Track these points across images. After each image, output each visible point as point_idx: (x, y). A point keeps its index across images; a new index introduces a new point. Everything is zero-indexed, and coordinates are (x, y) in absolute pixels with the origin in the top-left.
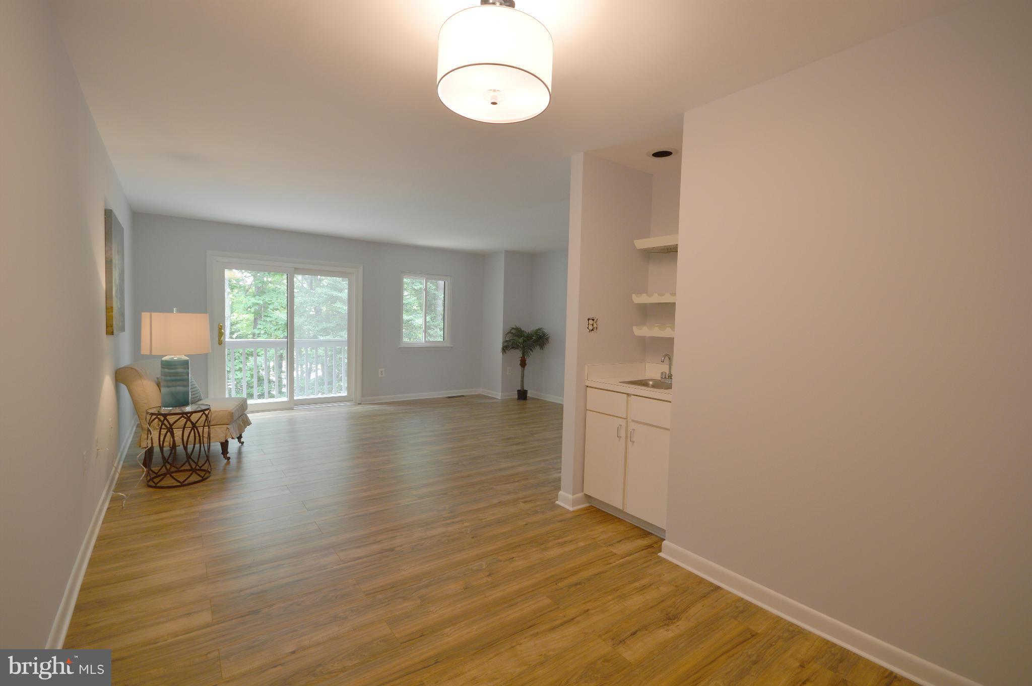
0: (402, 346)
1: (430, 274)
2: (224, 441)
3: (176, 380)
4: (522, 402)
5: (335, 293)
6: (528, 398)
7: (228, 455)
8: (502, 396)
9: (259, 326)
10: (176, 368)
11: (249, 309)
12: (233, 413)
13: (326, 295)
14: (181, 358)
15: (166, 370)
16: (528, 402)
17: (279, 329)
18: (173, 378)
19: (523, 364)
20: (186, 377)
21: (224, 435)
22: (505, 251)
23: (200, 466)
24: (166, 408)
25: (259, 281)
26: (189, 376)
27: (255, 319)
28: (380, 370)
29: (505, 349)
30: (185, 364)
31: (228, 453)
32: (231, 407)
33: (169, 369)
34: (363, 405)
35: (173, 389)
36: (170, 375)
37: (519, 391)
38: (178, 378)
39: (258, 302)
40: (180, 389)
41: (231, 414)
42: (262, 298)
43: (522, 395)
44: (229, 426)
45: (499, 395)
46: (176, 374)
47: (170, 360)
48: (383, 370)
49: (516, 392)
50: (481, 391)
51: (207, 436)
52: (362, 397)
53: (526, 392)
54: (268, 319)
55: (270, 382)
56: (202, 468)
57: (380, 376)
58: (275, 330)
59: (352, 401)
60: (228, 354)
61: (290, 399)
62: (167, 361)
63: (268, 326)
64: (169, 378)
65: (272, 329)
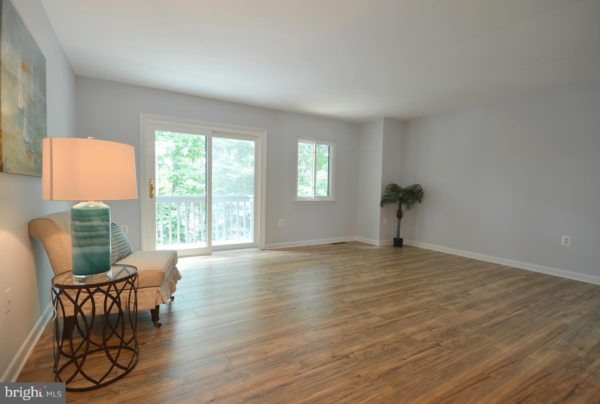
0: (297, 200)
1: (319, 140)
2: (154, 308)
3: (91, 237)
4: (398, 249)
5: (227, 167)
6: (403, 246)
7: (159, 322)
8: (380, 243)
9: (176, 191)
10: (90, 220)
11: (170, 179)
12: (164, 273)
13: (221, 168)
14: (99, 207)
15: (78, 223)
16: (403, 249)
17: (189, 192)
18: (86, 234)
19: (400, 215)
20: (104, 232)
21: (155, 301)
22: (384, 118)
23: (126, 342)
24: (77, 276)
25: (177, 160)
26: (109, 231)
27: (174, 186)
28: (280, 221)
29: (384, 202)
30: (104, 214)
31: (158, 319)
32: (161, 265)
33: (80, 221)
34: (268, 251)
35: (87, 250)
36: (83, 229)
37: (394, 239)
38: (93, 234)
39: (176, 174)
40: (97, 249)
41: (162, 275)
42: (179, 171)
43: (398, 243)
44: (159, 289)
45: (377, 243)
46: (92, 228)
47: (85, 208)
48: (282, 220)
49: (393, 240)
50: (357, 239)
51: (134, 301)
52: (266, 243)
53: (401, 240)
54: (182, 186)
55: (182, 227)
56: (129, 346)
57: (280, 225)
58: (187, 193)
59: (258, 247)
60: (157, 209)
61: (208, 245)
62: (78, 211)
63: (183, 190)
64: (81, 234)
65: (185, 192)
